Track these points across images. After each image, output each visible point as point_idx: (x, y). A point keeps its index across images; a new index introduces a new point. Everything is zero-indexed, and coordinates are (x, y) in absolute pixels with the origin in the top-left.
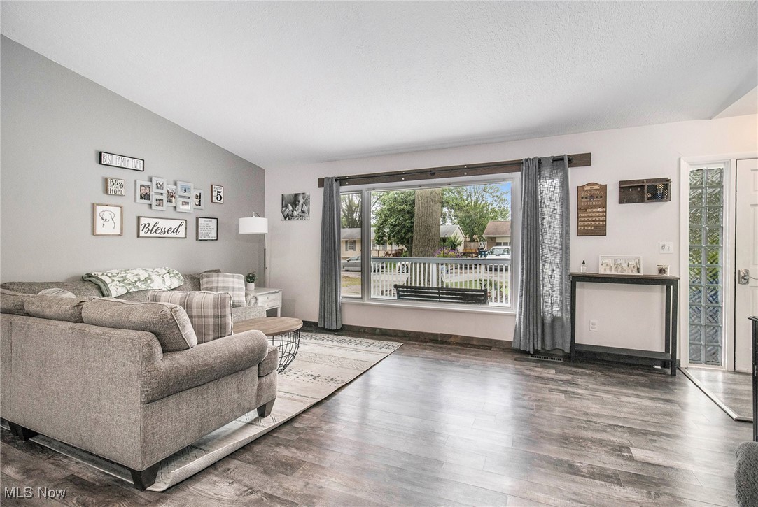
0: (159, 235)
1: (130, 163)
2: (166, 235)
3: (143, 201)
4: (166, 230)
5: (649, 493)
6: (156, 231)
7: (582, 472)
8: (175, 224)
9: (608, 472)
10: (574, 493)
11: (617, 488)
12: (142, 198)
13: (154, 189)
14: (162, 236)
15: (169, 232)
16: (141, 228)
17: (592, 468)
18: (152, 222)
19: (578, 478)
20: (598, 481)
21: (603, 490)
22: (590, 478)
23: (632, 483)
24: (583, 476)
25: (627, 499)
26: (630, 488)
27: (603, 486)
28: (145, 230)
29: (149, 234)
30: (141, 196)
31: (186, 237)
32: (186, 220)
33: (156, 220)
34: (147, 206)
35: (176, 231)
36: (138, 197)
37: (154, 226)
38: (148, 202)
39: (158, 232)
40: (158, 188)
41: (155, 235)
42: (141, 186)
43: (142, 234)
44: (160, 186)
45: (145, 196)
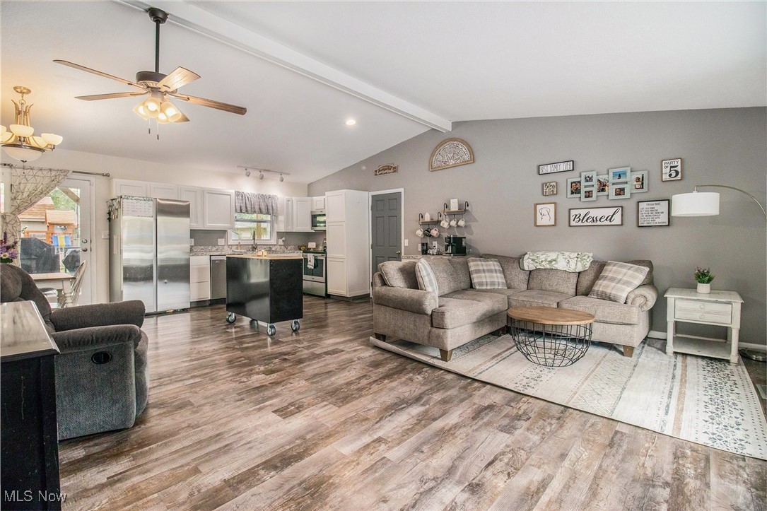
0: (590, 224)
1: (562, 167)
2: (599, 223)
3: (574, 195)
4: (598, 219)
5: (199, 491)
6: (587, 221)
7: (263, 469)
8: (610, 211)
9: (244, 487)
10: (251, 448)
11: (227, 476)
12: (572, 193)
13: (583, 183)
14: (594, 224)
15: (602, 220)
16: (572, 218)
17: (259, 480)
18: (583, 212)
19: (259, 461)
20: (245, 470)
21: (235, 465)
22: (253, 468)
23: (217, 490)
24: (258, 466)
25: (214, 471)
26: (216, 484)
27: (238, 469)
28: (576, 220)
29: (580, 223)
30: (572, 191)
31: (622, 225)
32: (622, 207)
33: (587, 211)
34: (578, 199)
35: (611, 218)
36: (569, 192)
37: (585, 216)
38: (579, 195)
39: (589, 221)
40: (587, 181)
41: (586, 224)
42: (572, 183)
43: (573, 223)
44: (589, 179)
45: (576, 191)
